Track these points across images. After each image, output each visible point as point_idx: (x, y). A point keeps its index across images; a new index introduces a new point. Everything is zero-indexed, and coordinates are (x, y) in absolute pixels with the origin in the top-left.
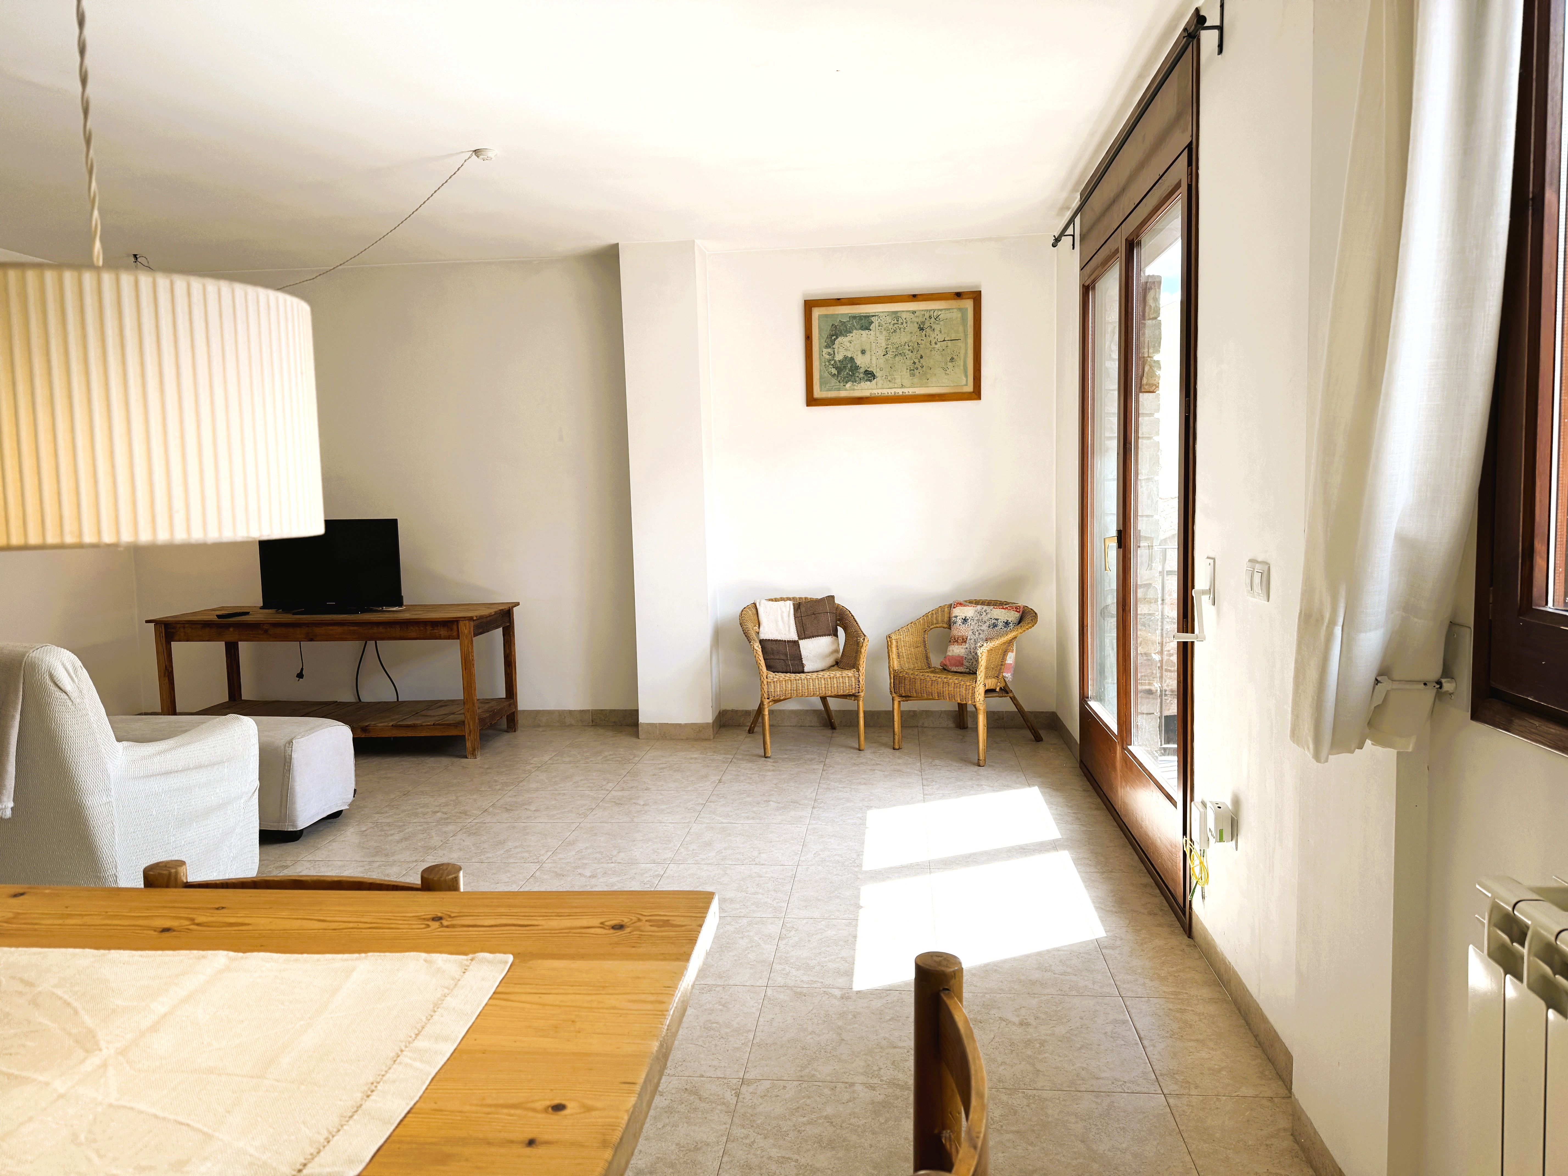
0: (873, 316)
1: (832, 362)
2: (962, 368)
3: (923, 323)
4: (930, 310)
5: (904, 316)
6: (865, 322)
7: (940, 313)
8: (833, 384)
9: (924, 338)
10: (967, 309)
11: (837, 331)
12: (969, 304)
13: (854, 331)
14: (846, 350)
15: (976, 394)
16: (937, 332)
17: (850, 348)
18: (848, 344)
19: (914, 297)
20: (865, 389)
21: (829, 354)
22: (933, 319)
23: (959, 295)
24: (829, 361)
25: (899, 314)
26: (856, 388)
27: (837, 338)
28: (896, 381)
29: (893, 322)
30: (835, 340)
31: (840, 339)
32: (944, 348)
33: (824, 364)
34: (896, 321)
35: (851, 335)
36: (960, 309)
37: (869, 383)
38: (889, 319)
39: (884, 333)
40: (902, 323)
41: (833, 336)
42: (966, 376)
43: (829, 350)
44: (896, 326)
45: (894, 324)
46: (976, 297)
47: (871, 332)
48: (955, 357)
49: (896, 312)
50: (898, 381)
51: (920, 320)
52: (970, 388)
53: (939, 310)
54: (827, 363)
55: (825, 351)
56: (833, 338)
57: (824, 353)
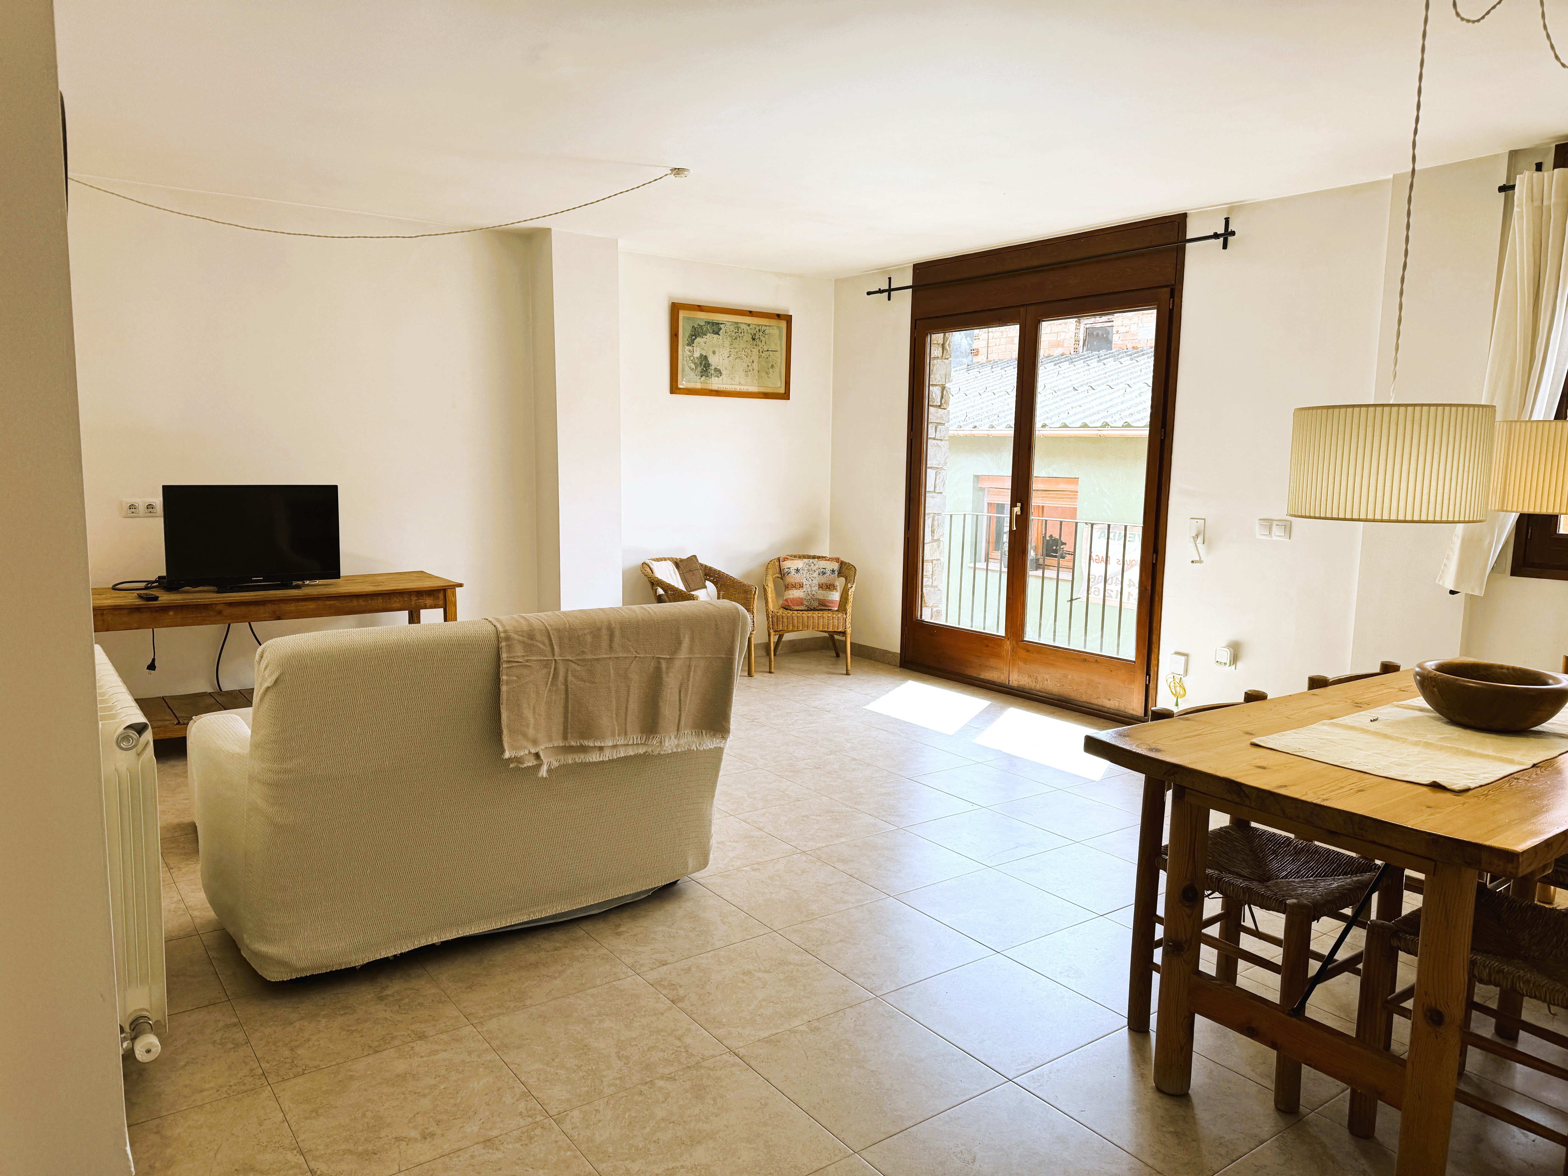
0: (722, 324)
1: (692, 358)
2: (778, 373)
3: (755, 334)
4: (759, 325)
5: (743, 326)
6: (716, 328)
7: (765, 328)
8: (691, 377)
9: (755, 347)
10: (782, 328)
11: (696, 333)
12: (783, 324)
13: (709, 334)
14: (703, 349)
15: (786, 396)
16: (763, 343)
17: (705, 348)
18: (704, 345)
19: (751, 313)
20: (715, 383)
21: (690, 351)
22: (761, 333)
23: (779, 316)
24: (690, 357)
25: (739, 325)
26: (708, 382)
27: (696, 338)
28: (736, 379)
29: (735, 331)
30: (694, 339)
31: (698, 339)
32: (768, 356)
33: (685, 359)
34: (737, 331)
35: (706, 337)
36: (778, 328)
37: (717, 378)
38: (732, 328)
39: (729, 338)
40: (741, 333)
41: (693, 336)
42: (781, 381)
43: (690, 348)
44: (737, 334)
45: (735, 332)
46: (788, 319)
47: (720, 337)
48: (774, 365)
49: (737, 323)
50: (737, 379)
51: (753, 332)
52: (782, 391)
53: (766, 326)
54: (688, 359)
55: (687, 348)
56: (694, 337)
57: (686, 350)
